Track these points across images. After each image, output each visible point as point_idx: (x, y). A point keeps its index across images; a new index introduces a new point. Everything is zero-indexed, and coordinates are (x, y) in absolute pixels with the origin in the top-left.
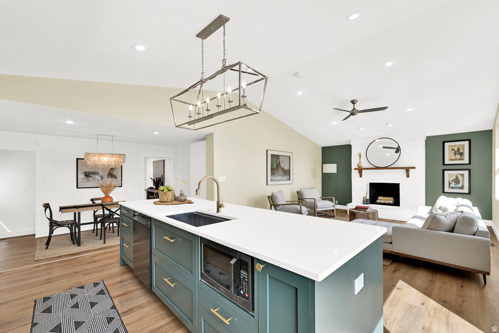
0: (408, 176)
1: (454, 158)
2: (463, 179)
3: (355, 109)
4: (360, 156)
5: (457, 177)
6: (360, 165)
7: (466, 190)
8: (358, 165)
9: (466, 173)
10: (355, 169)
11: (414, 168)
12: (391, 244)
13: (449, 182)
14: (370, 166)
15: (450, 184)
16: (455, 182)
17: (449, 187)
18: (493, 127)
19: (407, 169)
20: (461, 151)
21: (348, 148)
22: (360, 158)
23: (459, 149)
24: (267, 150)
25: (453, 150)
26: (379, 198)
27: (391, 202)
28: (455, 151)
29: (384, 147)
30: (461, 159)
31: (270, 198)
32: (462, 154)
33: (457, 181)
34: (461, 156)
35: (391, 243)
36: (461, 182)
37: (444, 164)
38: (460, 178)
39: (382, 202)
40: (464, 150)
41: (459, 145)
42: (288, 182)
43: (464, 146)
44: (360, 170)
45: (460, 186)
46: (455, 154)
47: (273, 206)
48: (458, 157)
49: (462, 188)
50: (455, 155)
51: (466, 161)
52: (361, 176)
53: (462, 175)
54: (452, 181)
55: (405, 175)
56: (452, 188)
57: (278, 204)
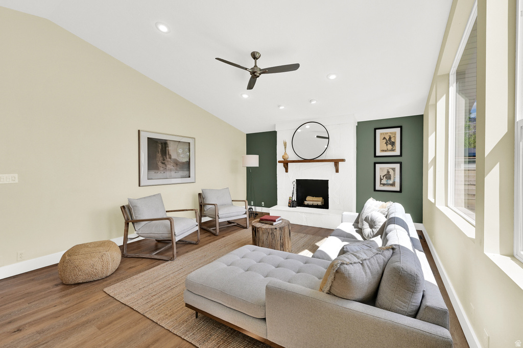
0: (337, 171)
1: (385, 149)
2: (394, 174)
3: (257, 66)
4: (285, 145)
5: (388, 172)
6: (286, 157)
7: (397, 188)
8: (283, 157)
9: (397, 166)
10: (280, 162)
11: (343, 160)
12: (261, 323)
13: (381, 178)
14: (296, 158)
15: (381, 180)
16: (386, 178)
17: (381, 184)
18: (425, 112)
19: (336, 162)
20: (393, 140)
21: (273, 135)
22: (285, 148)
23: (390, 138)
24: (139, 131)
25: (384, 138)
26: (307, 199)
27: (320, 203)
28: (386, 140)
29: (318, 137)
30: (393, 150)
31: (127, 210)
32: (393, 144)
33: (388, 176)
34: (392, 146)
35: (264, 319)
36: (392, 178)
37: (375, 156)
38: (391, 172)
39: (311, 203)
40: (395, 139)
41: (390, 133)
42: (187, 180)
43: (395, 134)
44: (286, 164)
45: (391, 182)
46: (386, 143)
47: (130, 224)
48: (390, 147)
49: (393, 185)
50: (387, 145)
51: (397, 152)
52: (287, 171)
53: (394, 169)
54: (383, 176)
55: (334, 170)
56: (384, 185)
57: (138, 219)
